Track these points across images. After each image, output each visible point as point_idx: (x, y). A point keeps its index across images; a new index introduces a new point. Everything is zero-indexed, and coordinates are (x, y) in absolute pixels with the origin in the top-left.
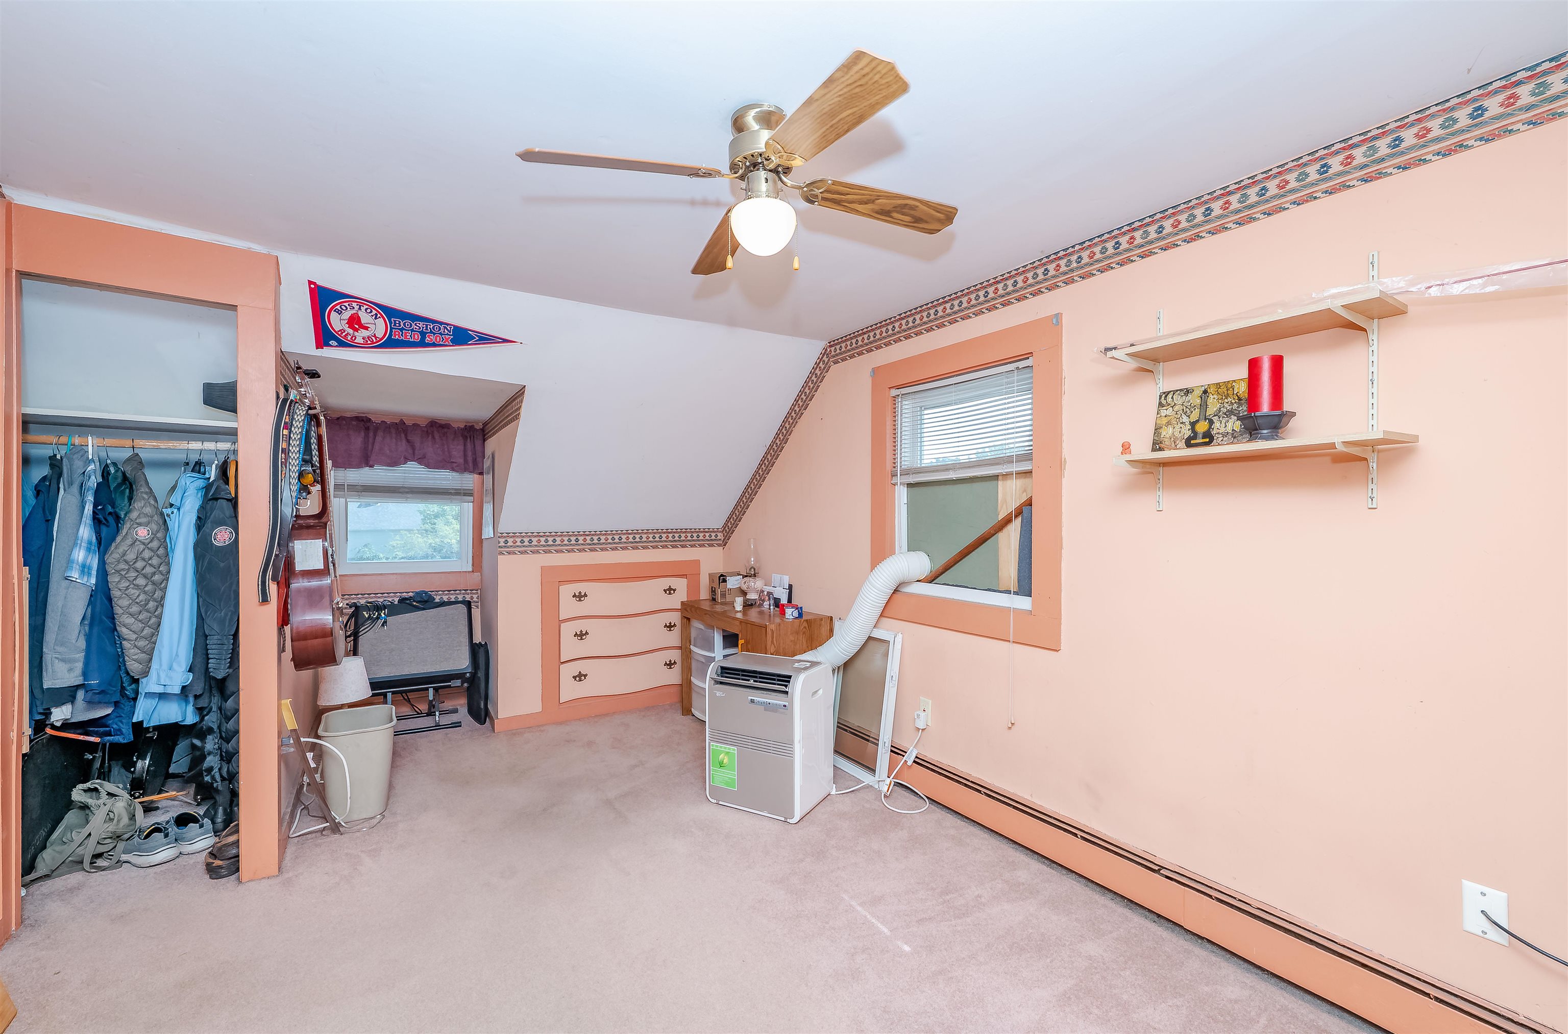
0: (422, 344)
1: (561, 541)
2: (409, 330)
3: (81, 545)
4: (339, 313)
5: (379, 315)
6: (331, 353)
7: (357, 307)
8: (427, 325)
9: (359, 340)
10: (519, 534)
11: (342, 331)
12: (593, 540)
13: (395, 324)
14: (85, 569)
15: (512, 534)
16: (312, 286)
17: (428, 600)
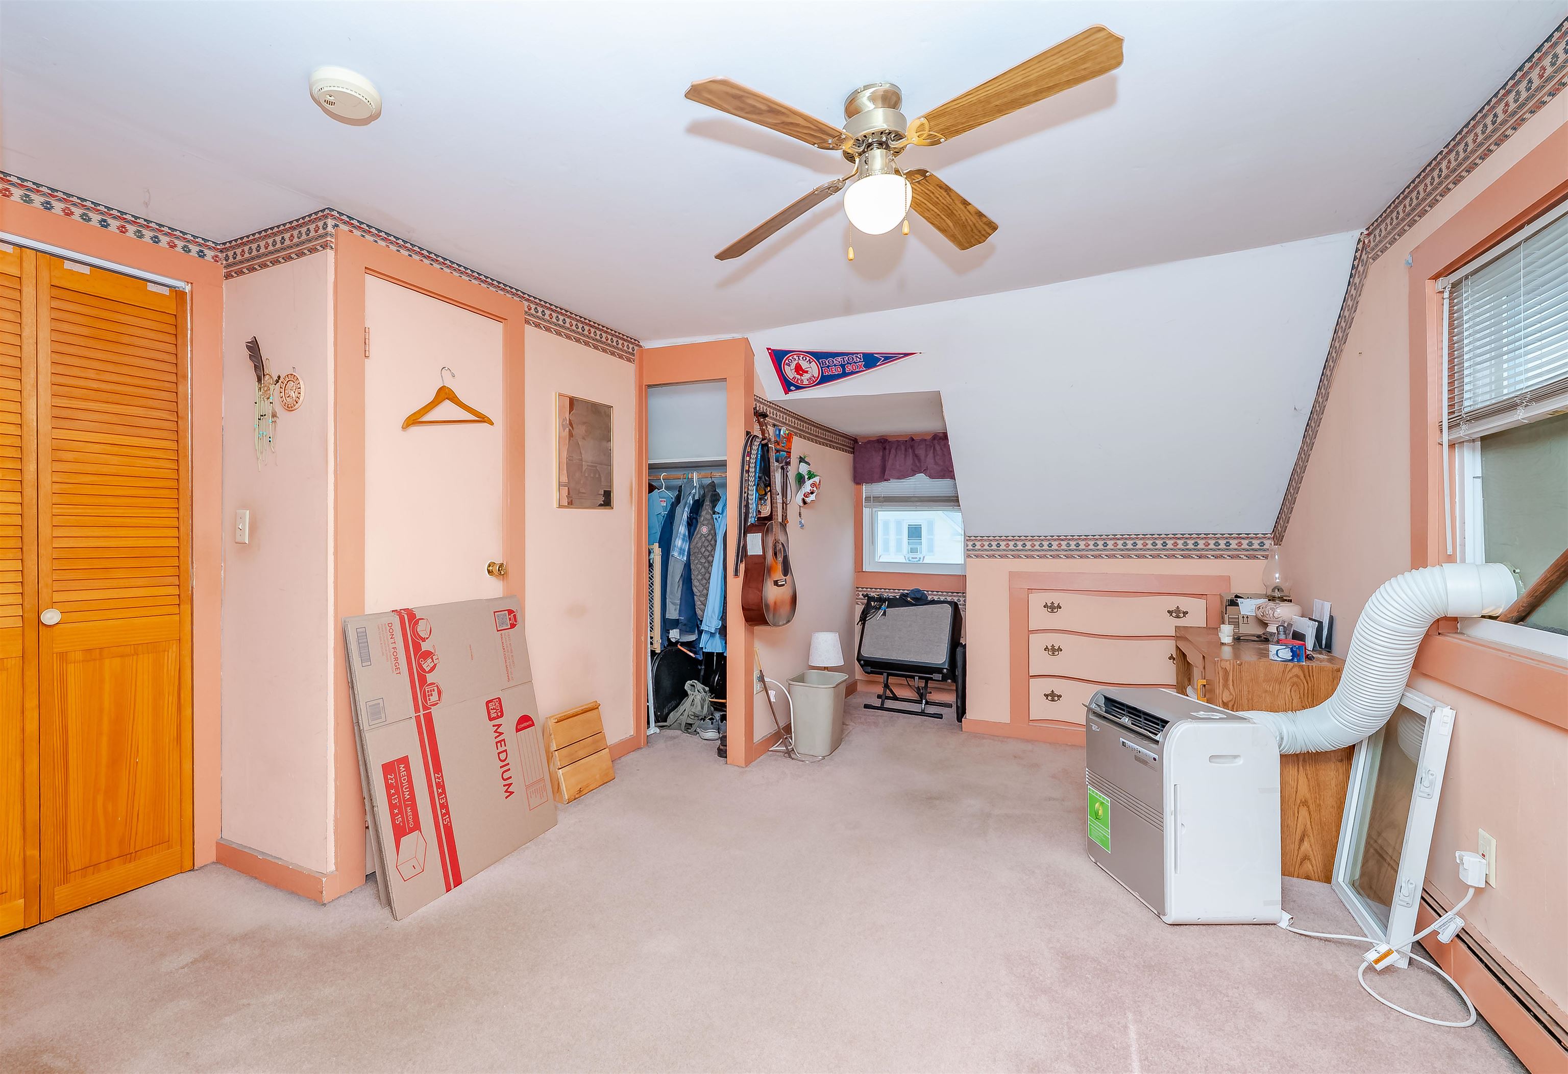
0: (844, 375)
1: (1031, 545)
2: (833, 366)
3: (679, 537)
4: (789, 365)
5: (811, 360)
6: (795, 395)
7: (797, 358)
8: (843, 359)
9: (806, 382)
10: (987, 538)
11: (794, 378)
12: (1070, 546)
13: (823, 363)
14: (681, 551)
15: (979, 538)
16: (770, 351)
17: (921, 597)
